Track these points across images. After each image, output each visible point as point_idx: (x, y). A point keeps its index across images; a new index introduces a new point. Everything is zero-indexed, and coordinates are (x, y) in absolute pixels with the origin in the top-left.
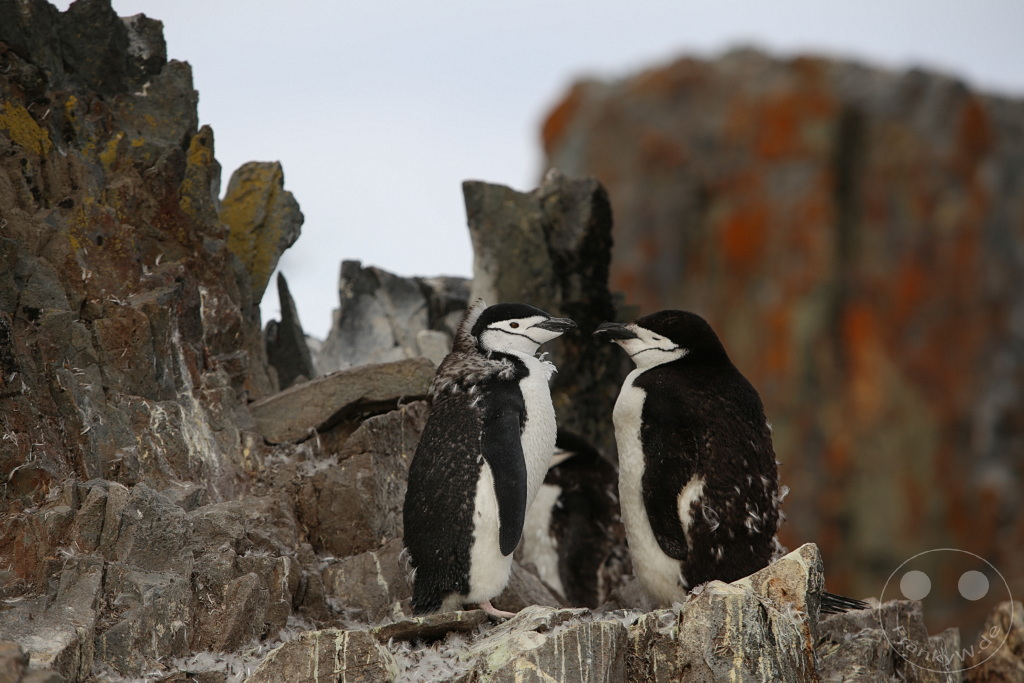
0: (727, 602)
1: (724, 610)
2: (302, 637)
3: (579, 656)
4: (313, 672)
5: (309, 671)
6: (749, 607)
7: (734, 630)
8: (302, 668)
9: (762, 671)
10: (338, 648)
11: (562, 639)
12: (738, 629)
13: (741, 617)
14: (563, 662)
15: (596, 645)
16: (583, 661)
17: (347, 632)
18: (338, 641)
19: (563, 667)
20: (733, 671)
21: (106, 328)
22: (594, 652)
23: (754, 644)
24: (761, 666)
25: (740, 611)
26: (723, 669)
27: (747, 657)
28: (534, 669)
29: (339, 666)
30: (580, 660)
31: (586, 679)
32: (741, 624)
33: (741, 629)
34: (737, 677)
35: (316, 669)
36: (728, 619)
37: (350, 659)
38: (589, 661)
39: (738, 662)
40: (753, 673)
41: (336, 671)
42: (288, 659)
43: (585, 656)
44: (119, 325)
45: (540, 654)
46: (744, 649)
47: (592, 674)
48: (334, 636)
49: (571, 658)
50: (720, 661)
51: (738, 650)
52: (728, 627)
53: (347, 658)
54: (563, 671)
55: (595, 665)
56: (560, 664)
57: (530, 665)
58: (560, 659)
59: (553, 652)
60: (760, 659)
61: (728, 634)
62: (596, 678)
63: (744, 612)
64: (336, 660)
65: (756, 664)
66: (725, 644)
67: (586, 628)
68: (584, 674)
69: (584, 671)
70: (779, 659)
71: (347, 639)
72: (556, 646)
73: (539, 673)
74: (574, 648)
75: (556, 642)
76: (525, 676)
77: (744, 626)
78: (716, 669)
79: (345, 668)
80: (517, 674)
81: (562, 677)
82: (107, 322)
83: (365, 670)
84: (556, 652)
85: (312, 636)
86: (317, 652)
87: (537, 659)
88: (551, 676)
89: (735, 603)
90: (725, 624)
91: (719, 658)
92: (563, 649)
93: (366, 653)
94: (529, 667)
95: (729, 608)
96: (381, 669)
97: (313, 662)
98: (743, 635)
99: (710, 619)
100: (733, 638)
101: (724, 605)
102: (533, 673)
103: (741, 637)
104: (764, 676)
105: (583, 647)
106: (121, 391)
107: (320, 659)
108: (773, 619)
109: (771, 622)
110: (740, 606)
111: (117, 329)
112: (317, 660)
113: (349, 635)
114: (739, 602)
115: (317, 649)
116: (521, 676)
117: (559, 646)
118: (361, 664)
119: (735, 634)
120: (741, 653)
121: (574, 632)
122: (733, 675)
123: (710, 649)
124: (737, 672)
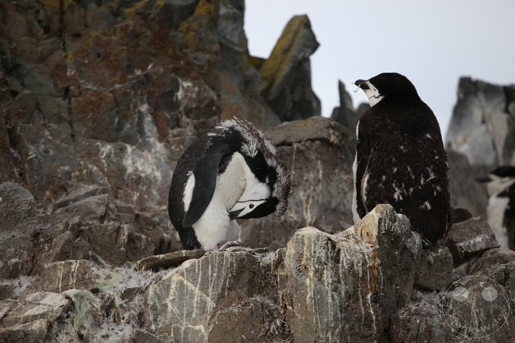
0: (305, 238)
1: (303, 244)
2: (55, 265)
3: (210, 272)
4: (58, 284)
5: (57, 284)
6: (318, 241)
7: (308, 255)
8: (53, 283)
9: (325, 279)
10: (73, 270)
11: (201, 262)
12: (311, 254)
13: (313, 247)
14: (200, 276)
15: (220, 265)
16: (211, 275)
17: (78, 261)
18: (73, 266)
19: (200, 278)
20: (308, 280)
21: (79, 102)
22: (219, 269)
23: (320, 263)
24: (325, 276)
25: (313, 244)
26: (303, 278)
27: (316, 271)
28: (183, 280)
29: (72, 281)
30: (210, 274)
31: (212, 285)
32: (312, 251)
33: (313, 254)
34: (310, 283)
35: (61, 283)
36: (305, 248)
37: (77, 276)
38: (215, 275)
39: (311, 274)
40: (320, 280)
41: (70, 284)
42: (46, 278)
43: (213, 272)
44: (88, 101)
45: (187, 271)
46: (314, 266)
47: (216, 282)
48: (71, 264)
49: (205, 273)
50: (301, 274)
51: (310, 267)
52: (305, 253)
53: (76, 276)
54: (199, 281)
55: (218, 277)
56: (198, 277)
57: (181, 278)
58: (198, 274)
59: (194, 270)
60: (325, 272)
61: (305, 257)
62: (218, 285)
63: (315, 244)
64: (71, 277)
65: (322, 275)
66: (303, 263)
67: (216, 256)
68: (211, 282)
69: (211, 280)
70: (340, 272)
71: (78, 265)
72: (197, 267)
73: (185, 282)
74: (207, 267)
75: (197, 264)
76: (177, 284)
77: (315, 252)
78: (298, 278)
79: (74, 282)
80: (172, 283)
81: (198, 284)
82: (80, 99)
83: (85, 283)
84: (197, 270)
85: (60, 264)
86: (62, 273)
87: (185, 274)
88: (192, 284)
89: (309, 239)
90: (303, 251)
91: (300, 272)
92: (201, 268)
93: (86, 273)
94: (180, 279)
95: (306, 242)
96: (93, 282)
97: (59, 279)
98: (314, 258)
99: (295, 249)
100: (308, 259)
101: (303, 240)
102: (182, 282)
103: (312, 259)
104: (326, 281)
105: (213, 266)
106: (83, 137)
107: (63, 277)
108: (342, 248)
109: (339, 250)
110: (313, 240)
111: (87, 103)
112: (61, 278)
113: (79, 263)
114: (312, 238)
115: (62, 271)
116: (175, 284)
117: (199, 266)
118: (83, 279)
119: (309, 257)
120: (313, 268)
121: (208, 258)
122: (308, 281)
123: (295, 267)
124: (310, 280)
